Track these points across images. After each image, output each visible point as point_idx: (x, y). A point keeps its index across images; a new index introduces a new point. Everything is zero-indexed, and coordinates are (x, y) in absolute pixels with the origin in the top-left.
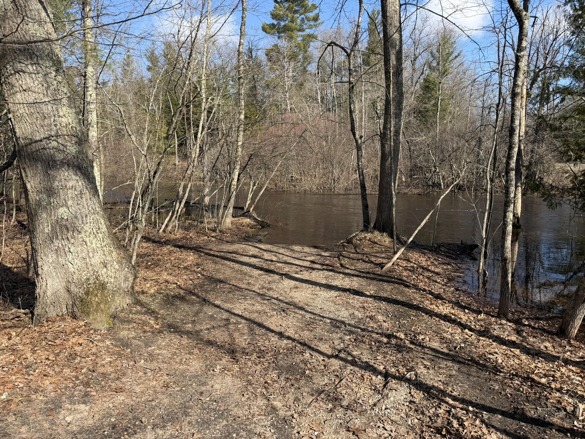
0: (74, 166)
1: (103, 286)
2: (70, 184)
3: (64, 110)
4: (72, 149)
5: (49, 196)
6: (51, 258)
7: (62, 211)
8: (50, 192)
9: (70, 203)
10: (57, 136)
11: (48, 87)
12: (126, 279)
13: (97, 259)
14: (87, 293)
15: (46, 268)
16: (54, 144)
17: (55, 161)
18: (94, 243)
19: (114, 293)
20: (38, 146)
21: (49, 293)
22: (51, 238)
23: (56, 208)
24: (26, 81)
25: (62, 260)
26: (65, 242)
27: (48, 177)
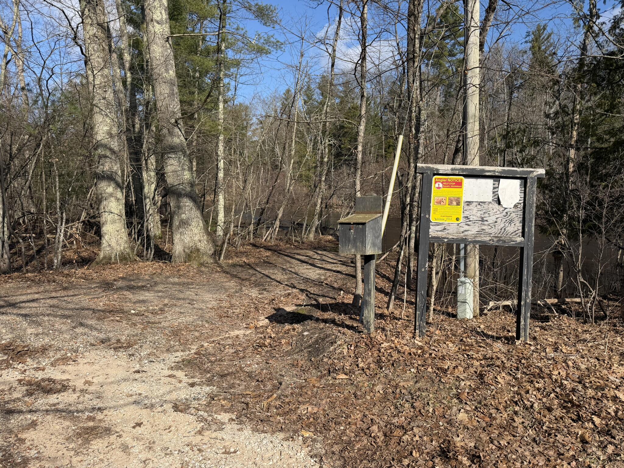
0: (189, 196)
1: (198, 250)
2: (187, 204)
3: (186, 173)
4: (188, 189)
5: (178, 209)
6: (178, 236)
7: (183, 215)
8: (179, 207)
9: (186, 212)
10: (183, 183)
11: (180, 164)
12: (210, 250)
13: (196, 238)
14: (191, 252)
15: (176, 240)
16: (181, 187)
17: (181, 194)
18: (196, 231)
19: (203, 254)
20: (174, 188)
21: (177, 252)
22: (179, 227)
23: (181, 214)
24: (171, 161)
25: (182, 237)
26: (184, 229)
27: (178, 201)
